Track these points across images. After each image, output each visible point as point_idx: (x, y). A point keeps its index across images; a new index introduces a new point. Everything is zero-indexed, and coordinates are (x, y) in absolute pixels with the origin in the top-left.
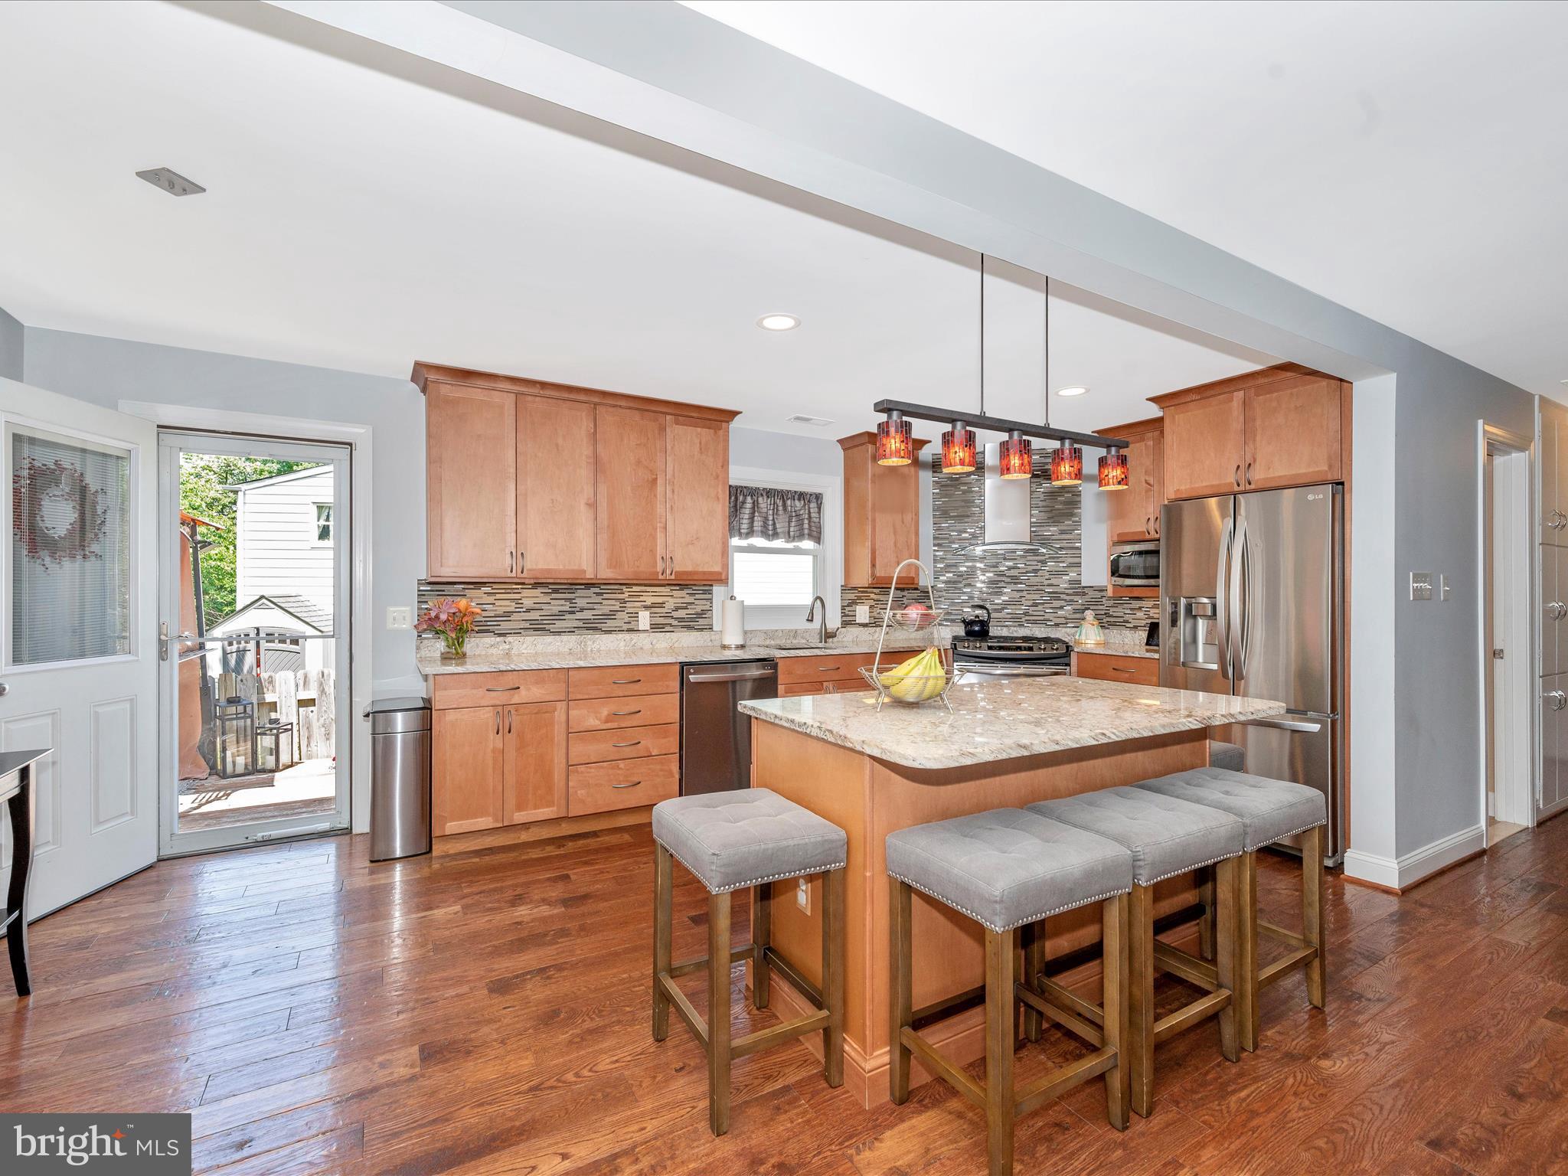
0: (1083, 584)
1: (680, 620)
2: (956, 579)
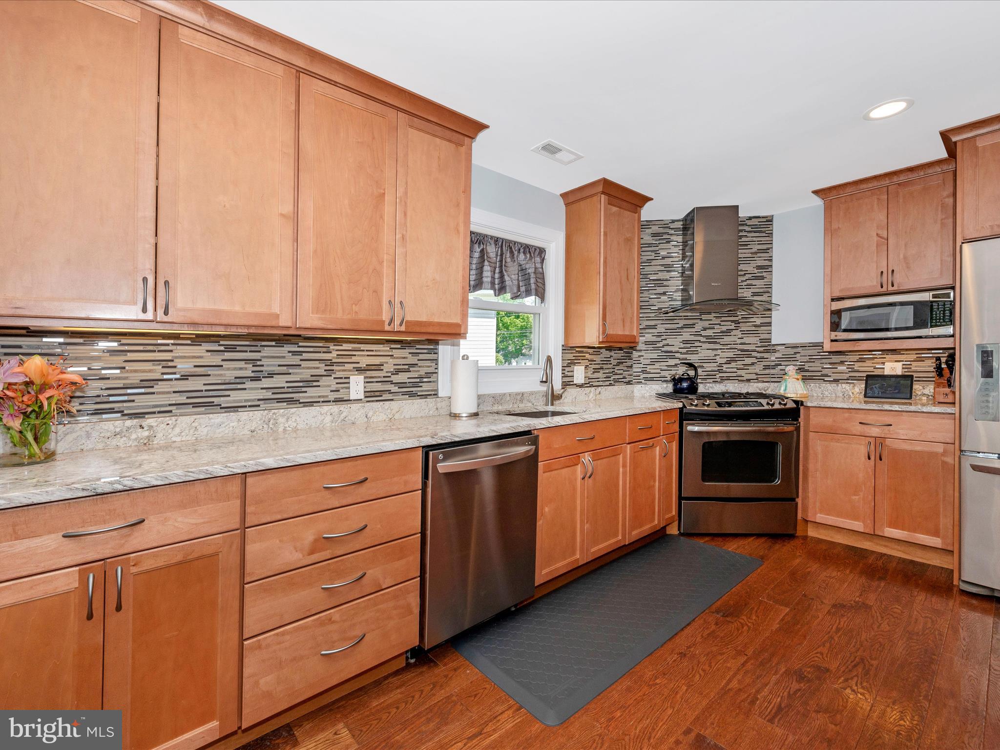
0: (773, 342)
1: (401, 385)
2: (655, 339)
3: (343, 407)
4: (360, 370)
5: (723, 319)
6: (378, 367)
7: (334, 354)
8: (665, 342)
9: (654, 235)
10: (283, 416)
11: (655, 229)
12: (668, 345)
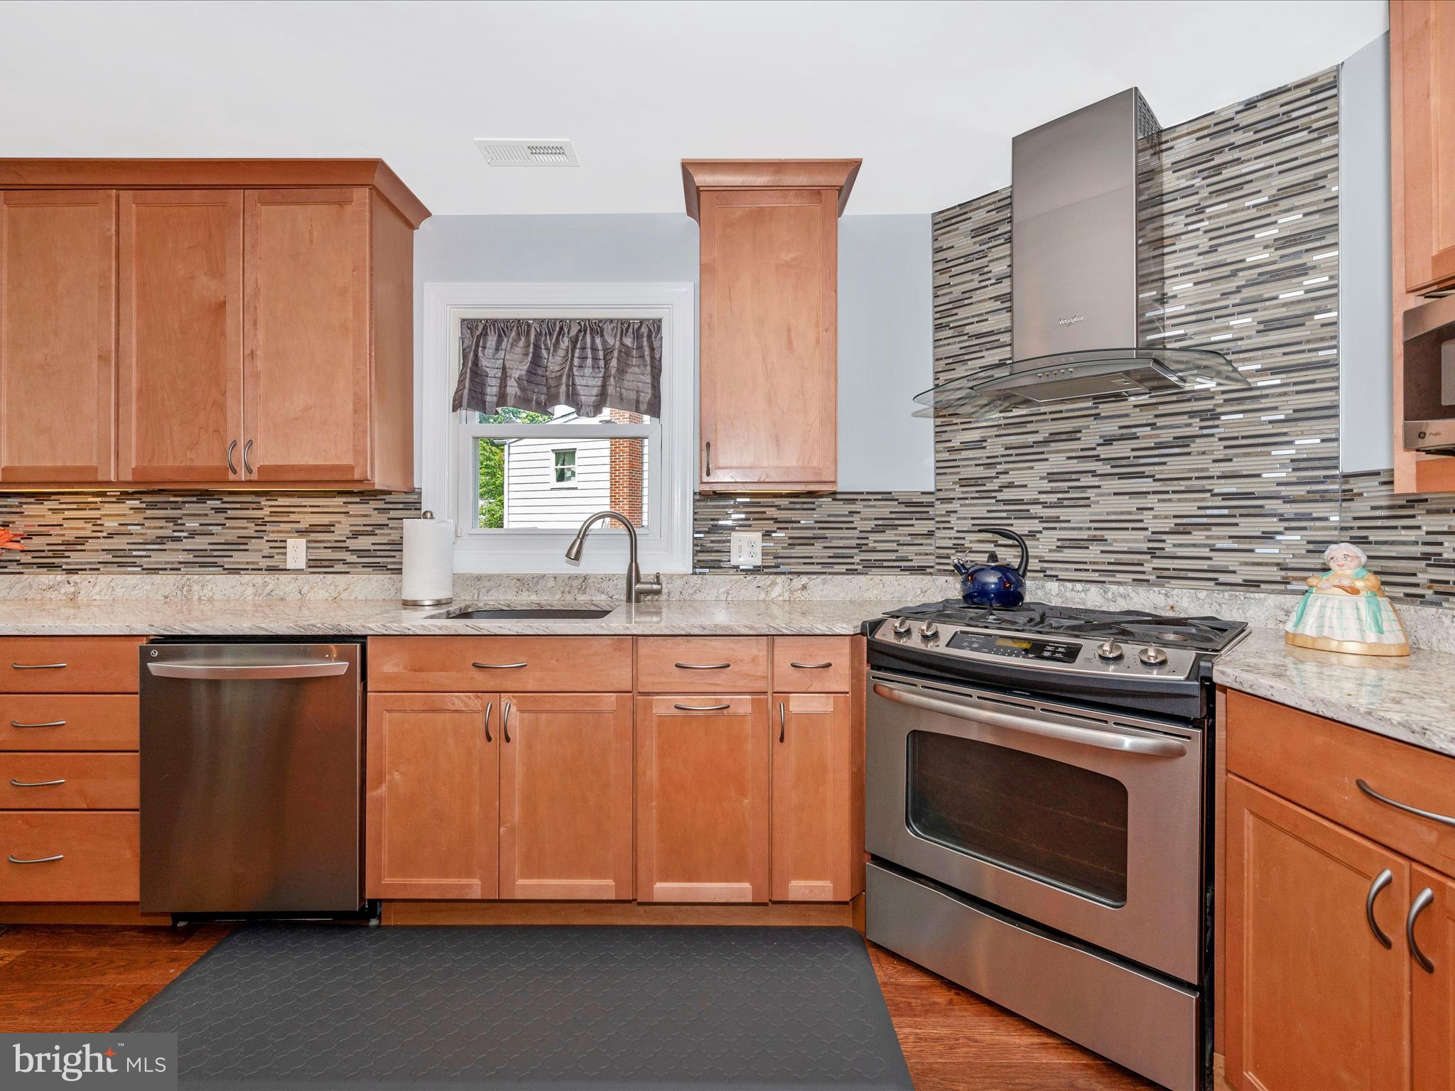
1: (360, 552)
2: (980, 472)
3: (271, 579)
4: (301, 533)
5: (1163, 409)
6: (328, 529)
7: (267, 511)
8: (1004, 479)
9: (976, 233)
10: (197, 582)
11: (979, 217)
12: (1011, 485)
